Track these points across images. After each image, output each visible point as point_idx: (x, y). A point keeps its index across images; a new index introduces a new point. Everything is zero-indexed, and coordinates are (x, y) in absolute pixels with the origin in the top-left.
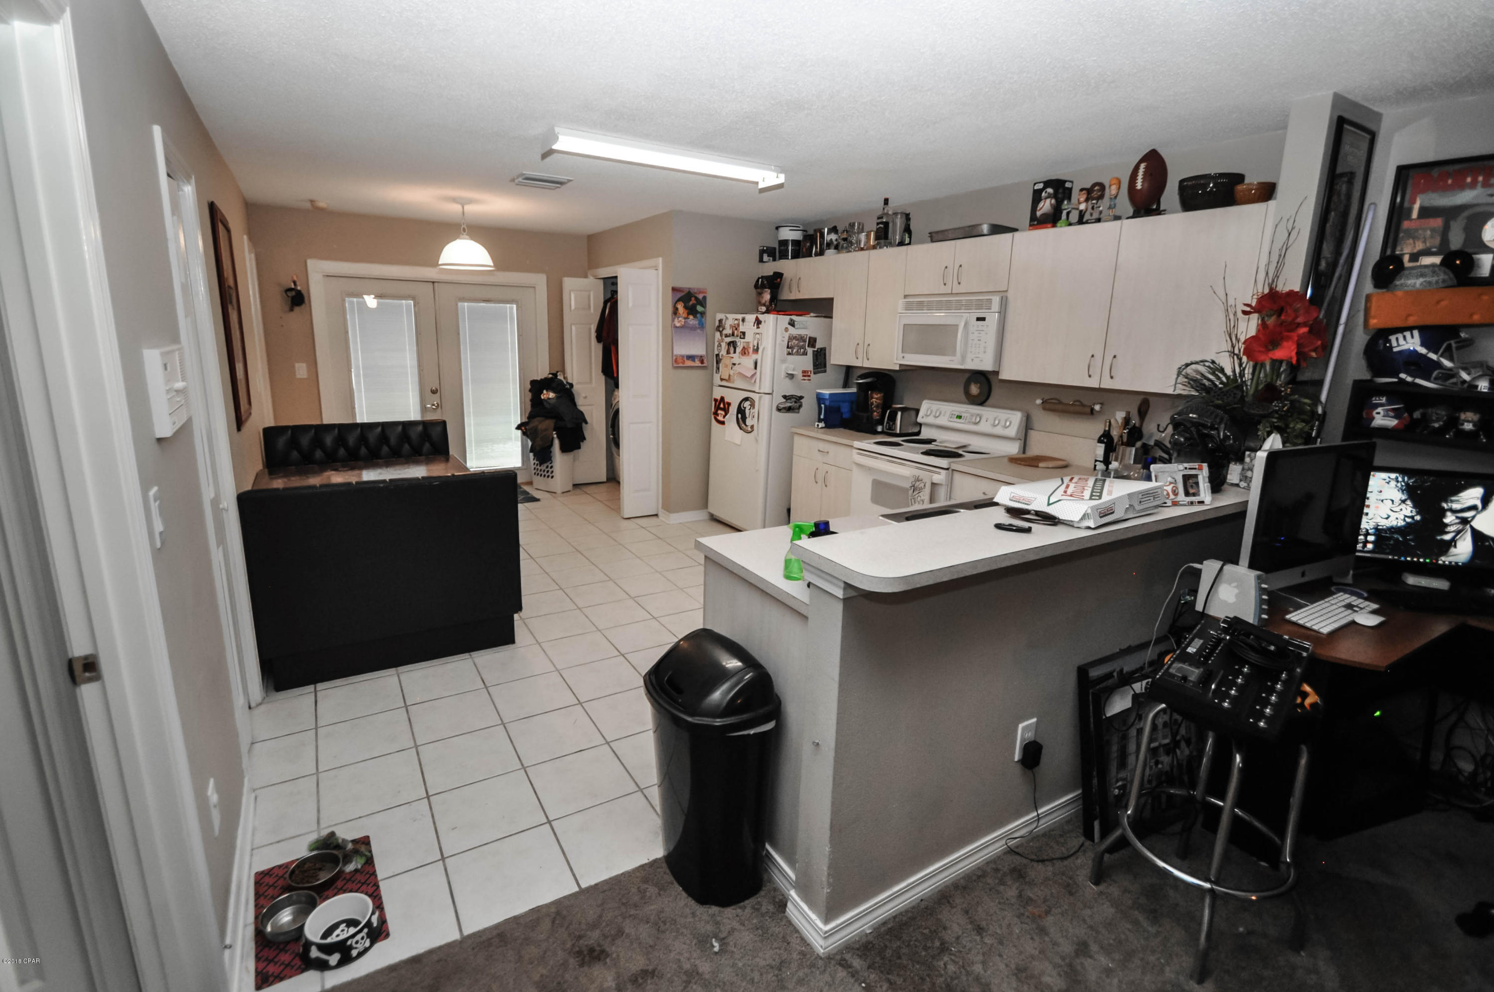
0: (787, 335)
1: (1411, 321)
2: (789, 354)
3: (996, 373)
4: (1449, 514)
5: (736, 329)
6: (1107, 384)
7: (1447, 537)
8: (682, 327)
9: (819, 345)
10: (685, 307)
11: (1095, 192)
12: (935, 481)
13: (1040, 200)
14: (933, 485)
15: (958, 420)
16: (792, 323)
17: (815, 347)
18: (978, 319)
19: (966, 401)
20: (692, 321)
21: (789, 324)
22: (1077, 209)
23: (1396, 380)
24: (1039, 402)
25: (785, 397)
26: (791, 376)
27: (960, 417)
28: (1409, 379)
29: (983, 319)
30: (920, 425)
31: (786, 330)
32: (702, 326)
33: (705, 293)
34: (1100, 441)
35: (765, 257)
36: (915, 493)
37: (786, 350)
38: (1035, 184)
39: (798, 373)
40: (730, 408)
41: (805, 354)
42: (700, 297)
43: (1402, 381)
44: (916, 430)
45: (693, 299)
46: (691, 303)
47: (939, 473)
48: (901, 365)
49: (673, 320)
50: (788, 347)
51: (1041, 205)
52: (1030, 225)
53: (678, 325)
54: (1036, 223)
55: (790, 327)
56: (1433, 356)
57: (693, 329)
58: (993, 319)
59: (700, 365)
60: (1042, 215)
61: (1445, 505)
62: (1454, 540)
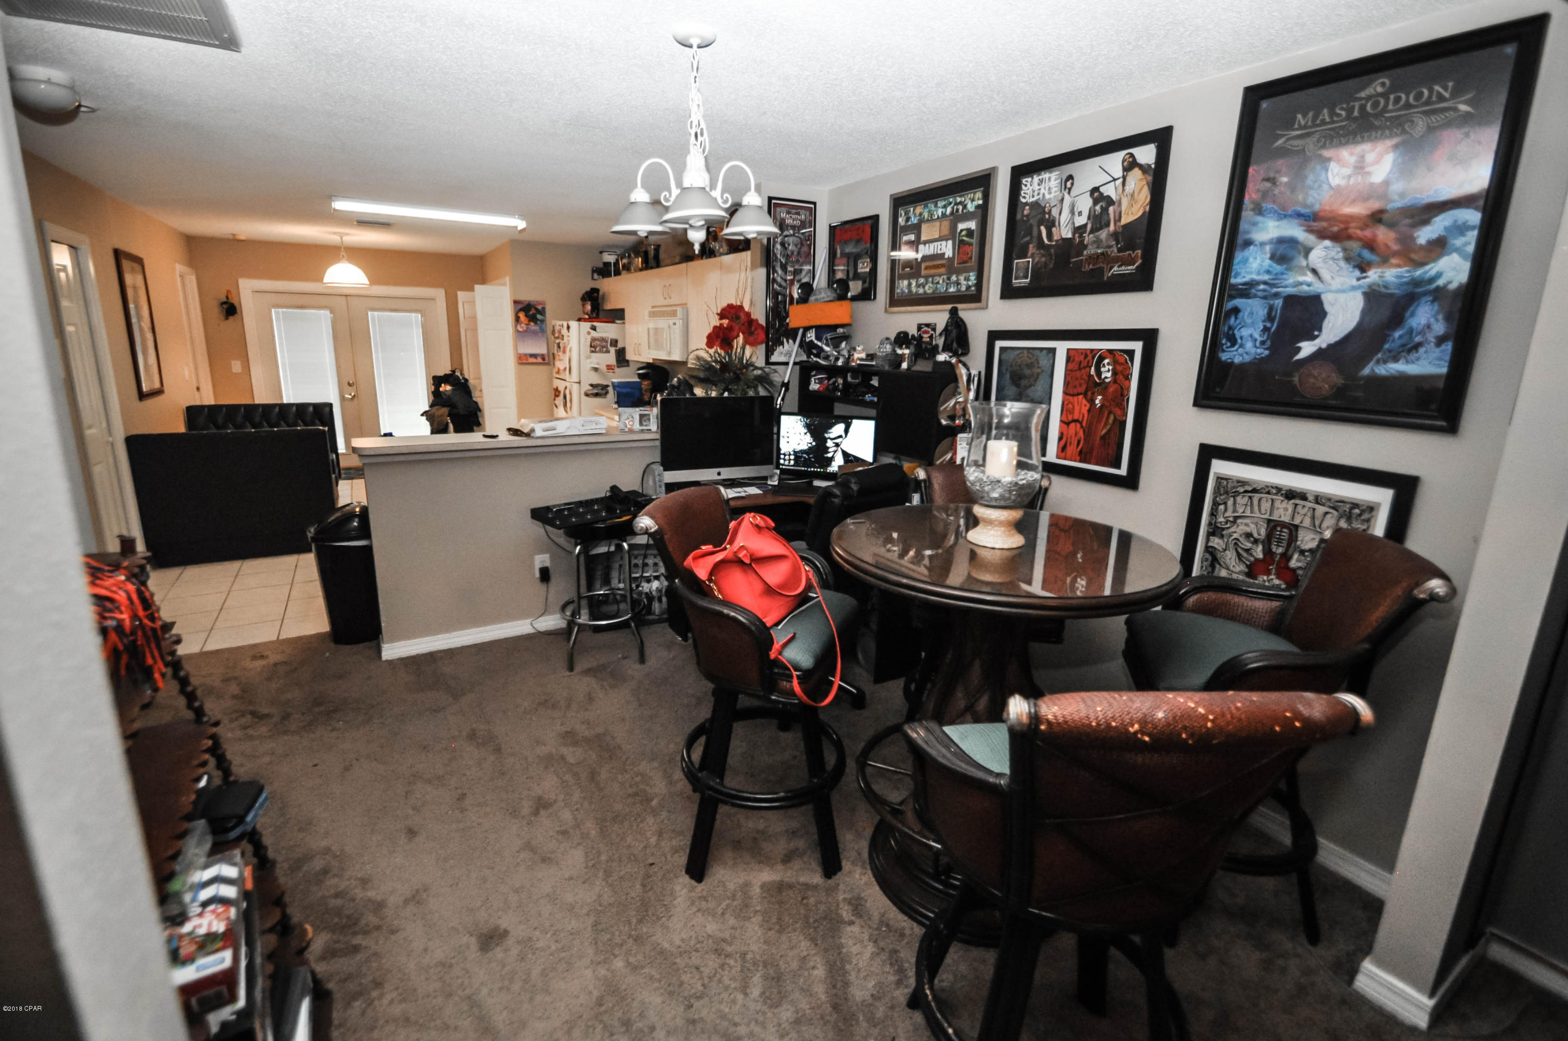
0: (589, 338)
2: (592, 352)
3: (685, 363)
4: (829, 441)
5: (560, 333)
7: (830, 455)
8: (525, 331)
9: (620, 345)
10: (526, 316)
16: (594, 328)
17: (616, 346)
20: (533, 326)
21: (591, 328)
23: (813, 360)
25: (591, 385)
26: (596, 369)
28: (817, 359)
29: (675, 324)
31: (589, 333)
32: (543, 331)
33: (545, 304)
35: (596, 276)
37: (588, 348)
39: (603, 368)
40: (560, 394)
41: (608, 352)
42: (540, 307)
43: (815, 361)
45: (533, 309)
46: (531, 313)
48: (654, 359)
49: (516, 326)
50: (591, 346)
53: (520, 329)
55: (592, 332)
56: (820, 345)
57: (534, 333)
58: (679, 324)
59: (542, 361)
61: (826, 435)
62: (833, 457)
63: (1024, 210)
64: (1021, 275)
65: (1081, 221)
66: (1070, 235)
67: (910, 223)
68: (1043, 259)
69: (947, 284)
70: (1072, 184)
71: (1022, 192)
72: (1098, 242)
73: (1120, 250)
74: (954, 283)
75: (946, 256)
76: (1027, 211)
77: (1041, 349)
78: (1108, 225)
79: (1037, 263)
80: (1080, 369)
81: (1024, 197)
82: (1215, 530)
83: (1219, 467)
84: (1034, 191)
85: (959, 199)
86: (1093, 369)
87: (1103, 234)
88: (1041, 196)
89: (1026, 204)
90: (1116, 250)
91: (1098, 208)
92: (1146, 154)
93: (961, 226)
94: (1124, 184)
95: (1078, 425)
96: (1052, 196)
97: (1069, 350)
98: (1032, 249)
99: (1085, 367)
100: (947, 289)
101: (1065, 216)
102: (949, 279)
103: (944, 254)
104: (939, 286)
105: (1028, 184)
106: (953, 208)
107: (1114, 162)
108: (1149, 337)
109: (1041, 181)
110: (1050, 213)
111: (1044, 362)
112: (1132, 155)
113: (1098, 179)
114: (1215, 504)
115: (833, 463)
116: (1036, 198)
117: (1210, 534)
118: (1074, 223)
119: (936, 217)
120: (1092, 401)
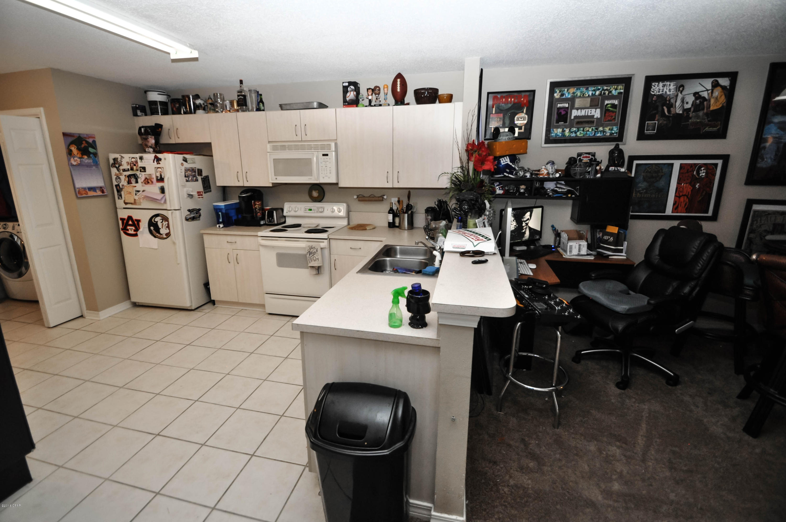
0: (183, 168)
1: (507, 153)
2: (187, 181)
3: (337, 184)
4: (523, 222)
5: (135, 165)
6: (396, 185)
8: (79, 165)
9: (204, 174)
10: (78, 149)
11: (375, 90)
12: (322, 247)
13: (347, 92)
14: (322, 249)
15: (310, 211)
16: (185, 160)
17: (202, 176)
18: (324, 155)
19: (310, 200)
20: (86, 159)
21: (183, 160)
22: (368, 98)
23: (503, 176)
24: (355, 197)
25: (189, 210)
26: (191, 196)
27: (311, 210)
28: (507, 175)
29: (327, 155)
30: (285, 217)
31: (182, 164)
32: (96, 164)
33: (94, 138)
34: (389, 213)
35: (139, 113)
36: (311, 255)
37: (185, 179)
38: (343, 83)
39: (195, 193)
40: (140, 223)
41: (197, 180)
42: (90, 140)
43: (505, 176)
44: (283, 220)
45: (84, 142)
46: (83, 146)
48: (273, 183)
49: (69, 160)
50: (185, 177)
51: (348, 94)
52: (344, 105)
53: (74, 163)
54: (347, 104)
55: (184, 163)
56: (513, 166)
57: (88, 166)
58: (332, 155)
59: (101, 194)
60: (350, 100)
61: (522, 220)
62: (525, 231)
63: (653, 97)
64: (651, 129)
65: (689, 106)
66: (681, 112)
67: (564, 97)
68: (665, 122)
69: (595, 132)
70: (683, 89)
71: (652, 89)
72: (698, 117)
73: (709, 121)
74: (601, 131)
75: (595, 117)
76: (655, 98)
77: (665, 164)
78: (703, 109)
79: (661, 124)
80: (688, 172)
81: (653, 92)
82: (751, 231)
83: (756, 207)
84: (659, 89)
85: (605, 88)
86: (695, 172)
87: (701, 113)
88: (664, 92)
89: (655, 95)
90: (707, 121)
91: (698, 101)
92: (725, 82)
93: (607, 102)
94: (712, 92)
95: (686, 197)
96: (671, 93)
97: (681, 164)
98: (657, 117)
99: (691, 172)
100: (595, 134)
101: (678, 103)
102: (597, 129)
103: (594, 116)
104: (588, 132)
105: (656, 86)
106: (601, 92)
107: (708, 82)
108: (726, 158)
109: (664, 86)
110: (669, 101)
111: (665, 170)
112: (717, 81)
113: (699, 89)
114: (753, 221)
115: (525, 235)
116: (661, 93)
117: (750, 233)
118: (683, 107)
119: (587, 95)
120: (694, 186)
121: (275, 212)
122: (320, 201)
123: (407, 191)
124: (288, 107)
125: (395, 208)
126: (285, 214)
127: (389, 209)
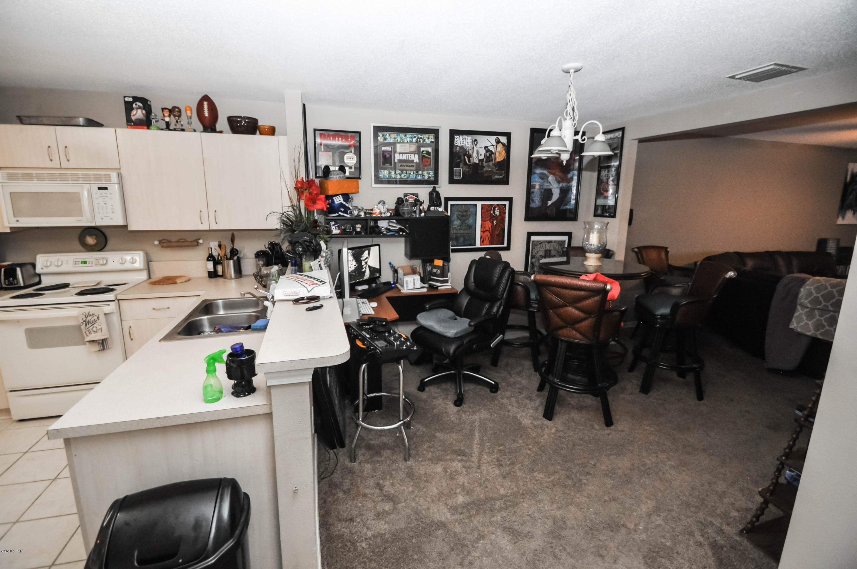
1: (340, 192)
3: (126, 227)
4: (363, 261)
6: (214, 227)
7: (364, 270)
11: (174, 111)
12: (106, 312)
13: (132, 109)
14: (106, 315)
15: (84, 265)
18: (100, 188)
22: (164, 120)
23: (338, 215)
24: (156, 243)
27: (85, 262)
28: (342, 214)
29: (106, 188)
30: (39, 275)
34: (208, 260)
36: (88, 326)
38: (125, 97)
43: (340, 215)
44: (37, 280)
47: (108, 305)
48: (11, 228)
51: (134, 112)
52: (128, 125)
54: (132, 124)
56: (347, 205)
58: (114, 189)
60: (136, 120)
61: (362, 259)
62: (365, 271)
63: (457, 148)
64: (458, 174)
65: (482, 157)
66: (477, 162)
67: (387, 141)
68: (467, 170)
69: (416, 175)
70: (477, 143)
71: (455, 141)
72: (489, 166)
73: (497, 170)
74: (420, 175)
75: (415, 162)
76: (458, 149)
77: (471, 205)
78: (492, 161)
79: (465, 171)
80: (487, 211)
81: (456, 143)
82: (533, 257)
83: (533, 238)
84: (461, 142)
85: (420, 136)
86: (492, 211)
87: (491, 164)
88: (464, 144)
89: (457, 146)
90: (495, 170)
91: (488, 154)
92: (503, 139)
93: (422, 149)
94: (496, 147)
95: (488, 232)
96: (469, 145)
97: (482, 205)
98: (461, 165)
99: (489, 211)
100: (416, 177)
101: (475, 154)
102: (417, 172)
103: (413, 160)
104: (410, 175)
105: (458, 138)
106: (417, 139)
107: (493, 139)
108: (510, 200)
109: (463, 139)
110: (468, 152)
111: (472, 209)
112: (498, 138)
113: (488, 144)
114: (532, 249)
115: (366, 274)
116: (461, 145)
117: (532, 258)
118: (479, 158)
119: (406, 142)
120: (493, 223)
121: (18, 270)
122: (101, 249)
123: (230, 234)
124: (34, 121)
125: (215, 254)
126: (38, 270)
127: (208, 255)
